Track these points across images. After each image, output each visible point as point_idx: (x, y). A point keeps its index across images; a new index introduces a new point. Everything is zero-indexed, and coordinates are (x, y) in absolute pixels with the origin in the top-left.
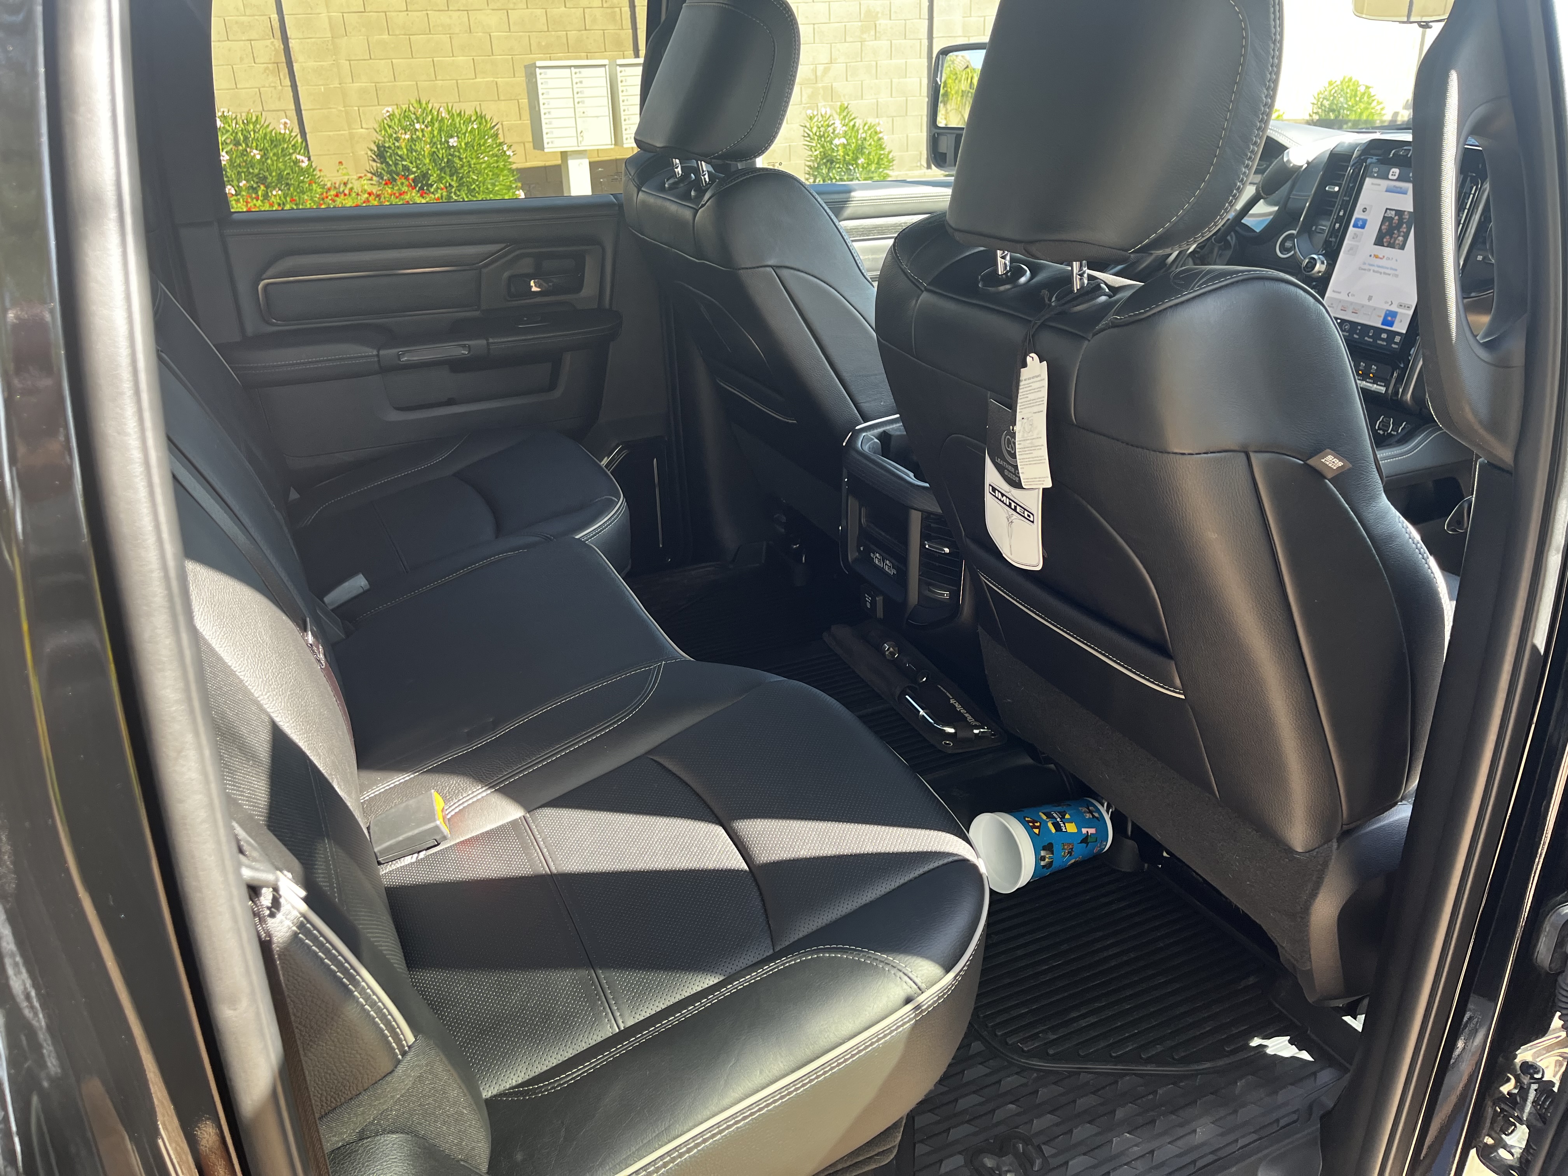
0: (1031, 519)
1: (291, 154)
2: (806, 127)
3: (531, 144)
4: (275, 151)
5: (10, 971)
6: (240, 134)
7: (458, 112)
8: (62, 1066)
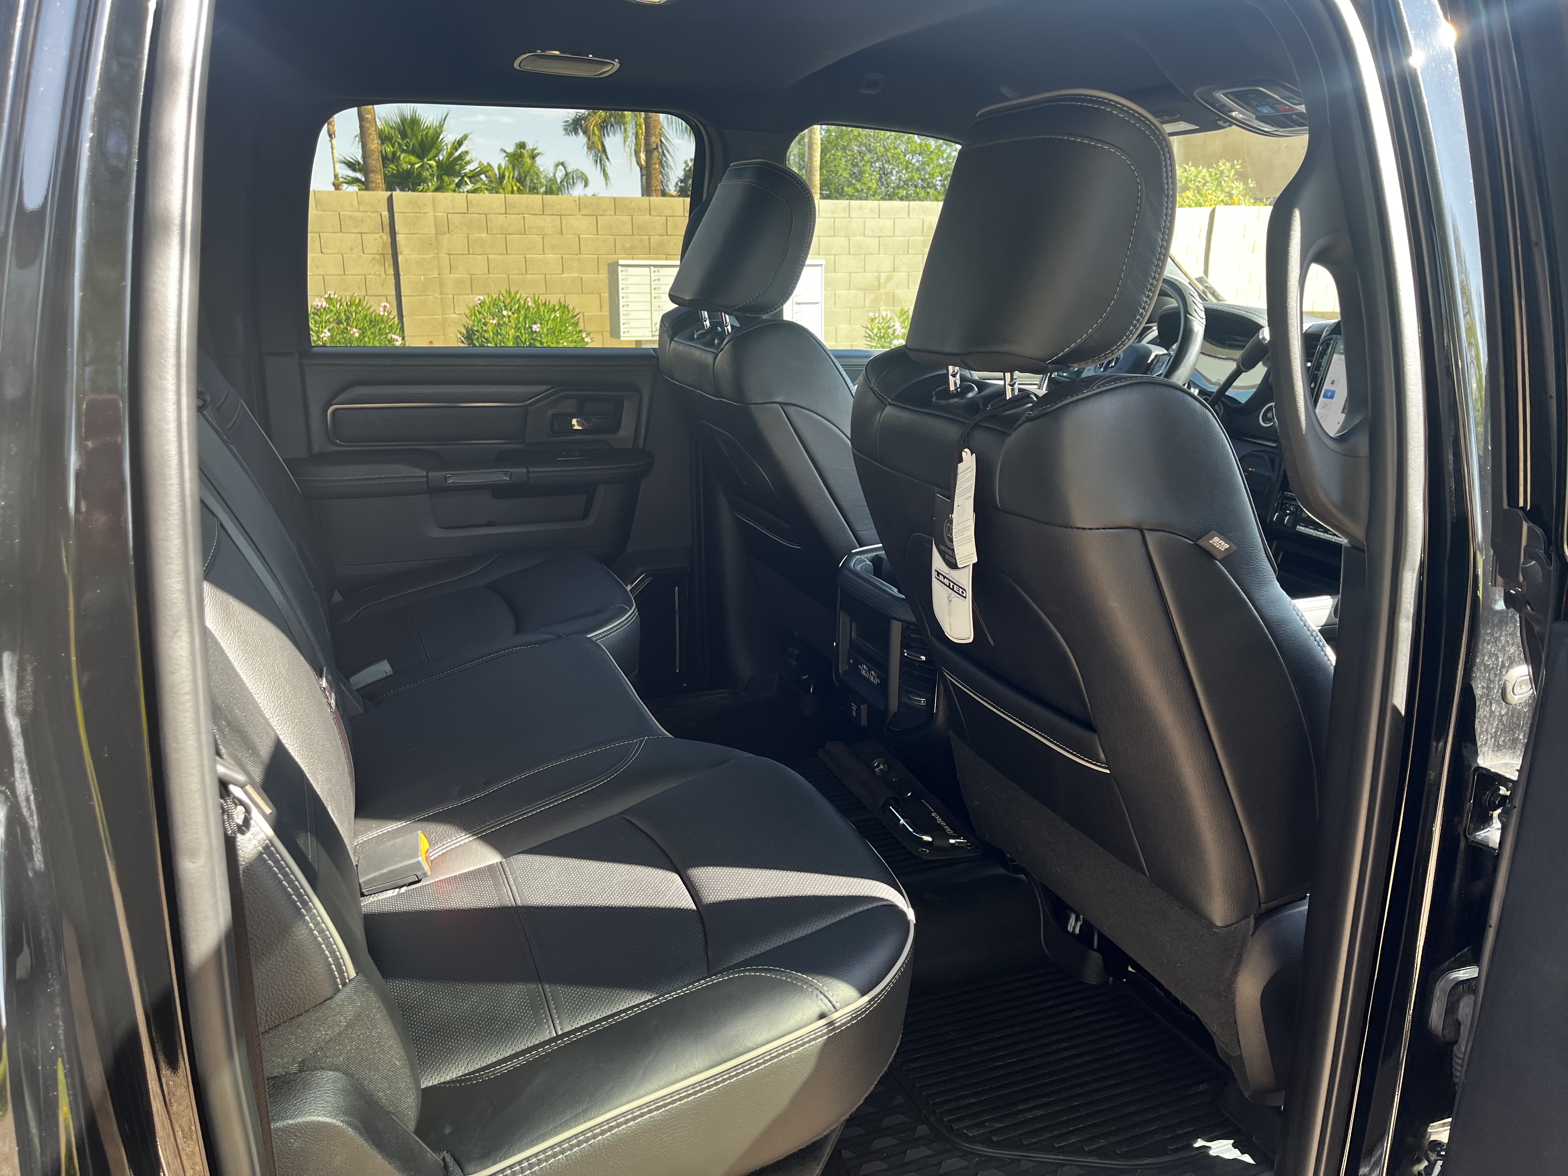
0: (964, 595)
1: (386, 334)
2: (867, 328)
3: (609, 334)
4: (373, 330)
5: (17, 774)
6: (343, 314)
7: (543, 302)
8: (46, 862)
